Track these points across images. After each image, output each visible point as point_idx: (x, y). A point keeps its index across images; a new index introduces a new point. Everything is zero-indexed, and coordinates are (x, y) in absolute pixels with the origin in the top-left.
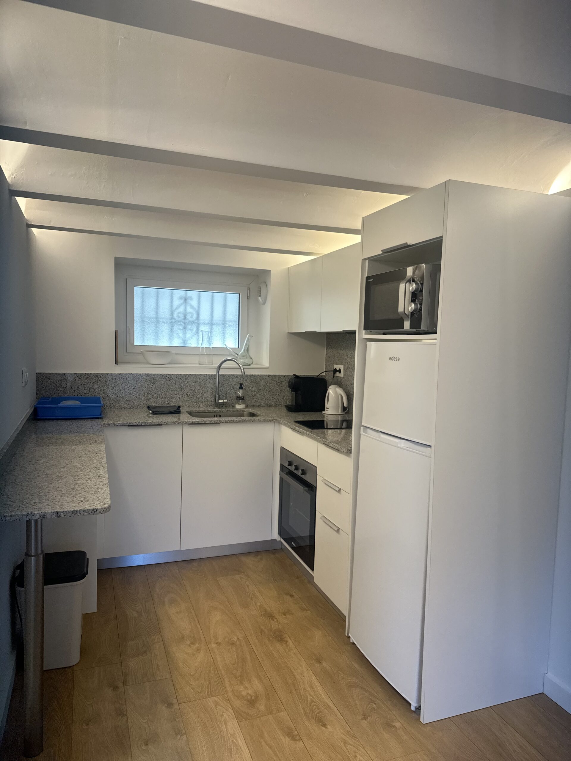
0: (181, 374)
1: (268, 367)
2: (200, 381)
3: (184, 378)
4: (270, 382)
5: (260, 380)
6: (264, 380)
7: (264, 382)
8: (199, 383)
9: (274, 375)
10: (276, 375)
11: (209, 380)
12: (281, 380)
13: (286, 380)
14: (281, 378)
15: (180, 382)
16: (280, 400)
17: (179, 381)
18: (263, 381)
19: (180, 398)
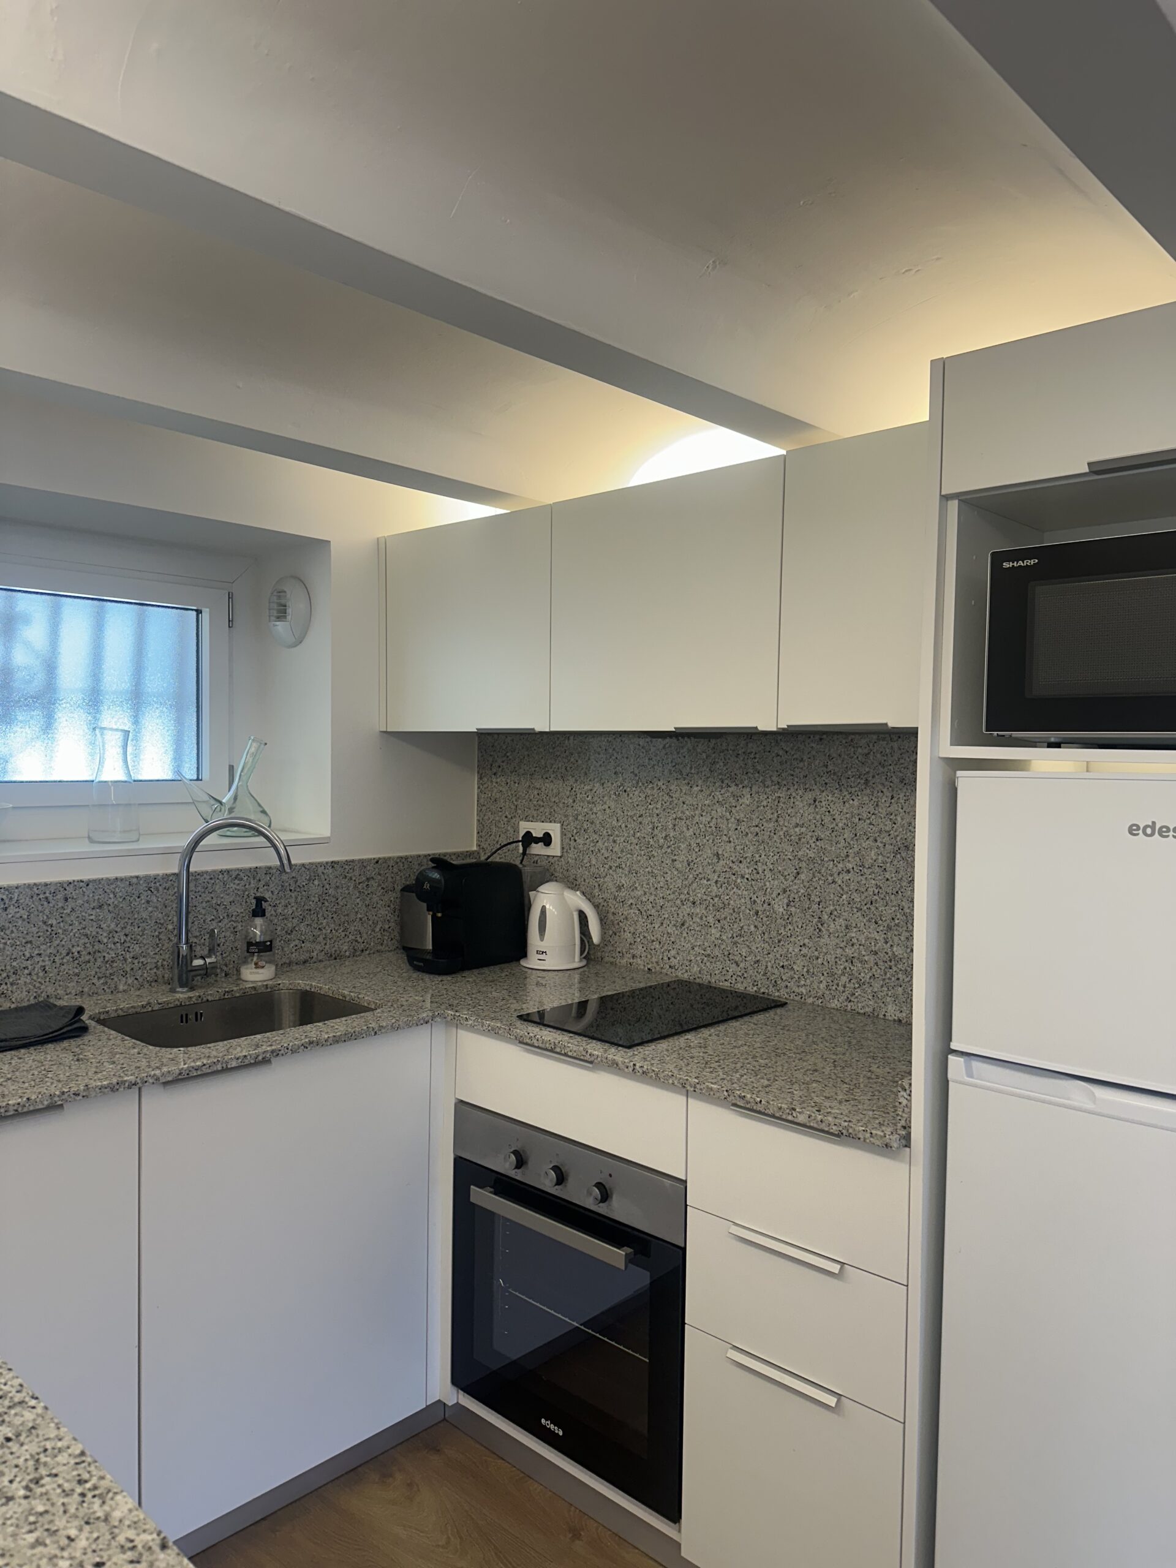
0: (46, 885)
1: (329, 838)
2: (116, 902)
3: (58, 897)
4: (338, 884)
5: (309, 880)
6: (320, 880)
7: (319, 885)
8: (110, 908)
9: (347, 862)
10: (353, 861)
11: (145, 893)
12: (368, 874)
13: (380, 874)
14: (368, 868)
15: (47, 912)
16: (365, 936)
17: (40, 908)
18: (316, 882)
19: (47, 968)
